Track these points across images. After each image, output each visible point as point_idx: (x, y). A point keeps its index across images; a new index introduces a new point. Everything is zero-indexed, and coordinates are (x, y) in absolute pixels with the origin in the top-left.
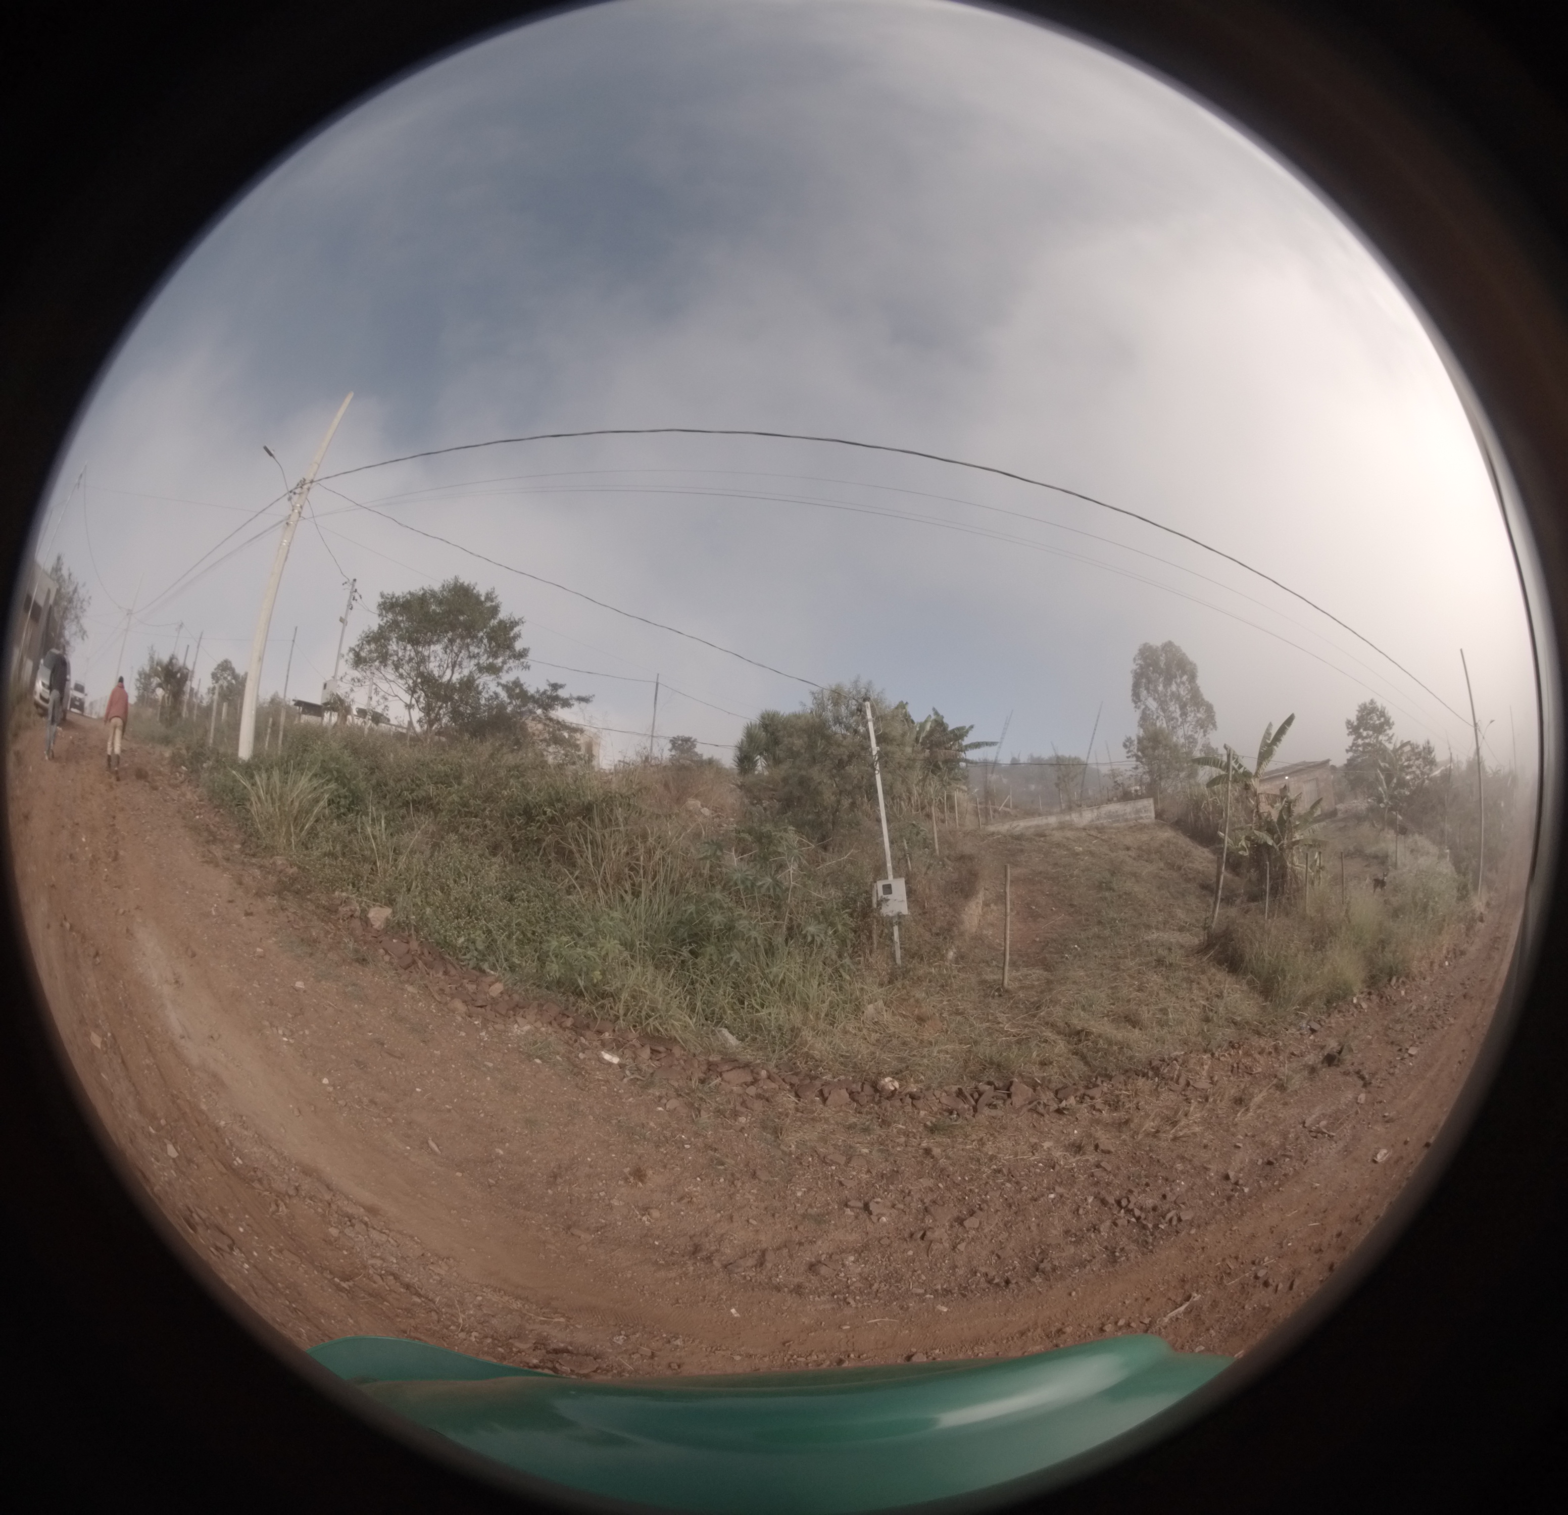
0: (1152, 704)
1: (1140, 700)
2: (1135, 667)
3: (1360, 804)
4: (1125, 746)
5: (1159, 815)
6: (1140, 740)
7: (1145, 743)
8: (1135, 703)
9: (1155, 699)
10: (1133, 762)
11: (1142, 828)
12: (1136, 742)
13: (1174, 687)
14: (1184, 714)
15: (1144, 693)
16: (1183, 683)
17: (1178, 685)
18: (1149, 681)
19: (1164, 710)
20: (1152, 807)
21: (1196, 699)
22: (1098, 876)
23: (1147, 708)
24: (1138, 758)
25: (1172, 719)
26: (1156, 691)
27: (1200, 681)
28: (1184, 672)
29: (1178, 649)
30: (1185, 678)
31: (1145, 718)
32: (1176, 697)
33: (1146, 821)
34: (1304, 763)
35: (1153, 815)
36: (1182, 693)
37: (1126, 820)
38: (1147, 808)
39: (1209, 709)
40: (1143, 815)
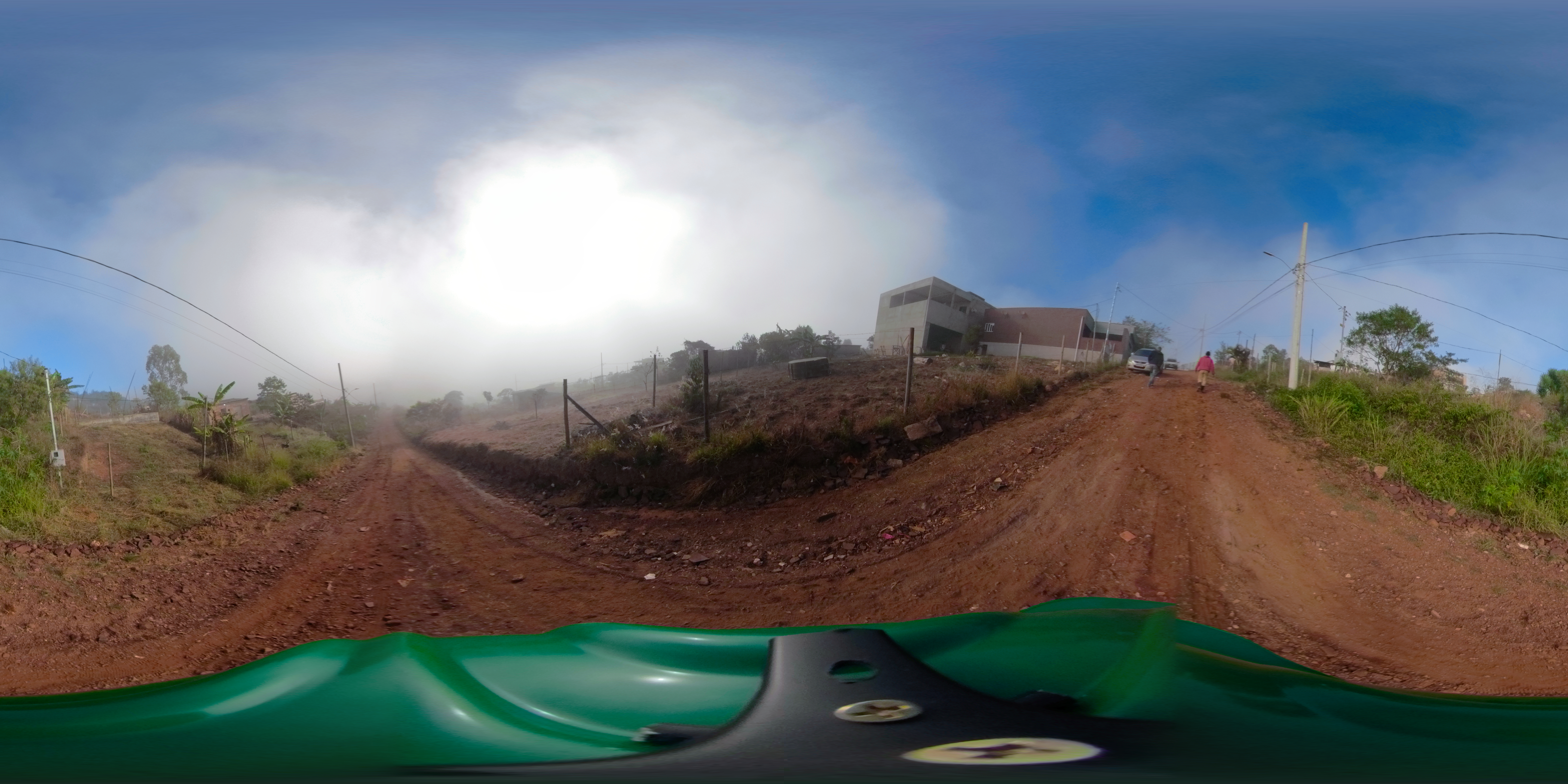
0: (156, 371)
1: (150, 369)
2: (149, 355)
3: (266, 415)
4: (143, 389)
5: (161, 419)
6: (151, 387)
7: (154, 388)
8: (148, 370)
9: (157, 369)
10: (146, 396)
11: (154, 425)
12: (148, 387)
13: (167, 365)
14: (171, 376)
15: (152, 366)
16: (172, 363)
17: (170, 364)
18: (155, 361)
19: (161, 374)
20: (158, 416)
21: (178, 369)
22: (138, 446)
23: (153, 372)
24: (149, 395)
25: (165, 378)
26: (158, 365)
27: (180, 363)
28: (173, 358)
29: (172, 349)
30: (173, 361)
31: (152, 377)
32: (168, 369)
33: (155, 422)
34: (234, 399)
35: (159, 419)
36: (171, 367)
37: (146, 421)
38: (156, 417)
39: (184, 375)
40: (154, 419)
